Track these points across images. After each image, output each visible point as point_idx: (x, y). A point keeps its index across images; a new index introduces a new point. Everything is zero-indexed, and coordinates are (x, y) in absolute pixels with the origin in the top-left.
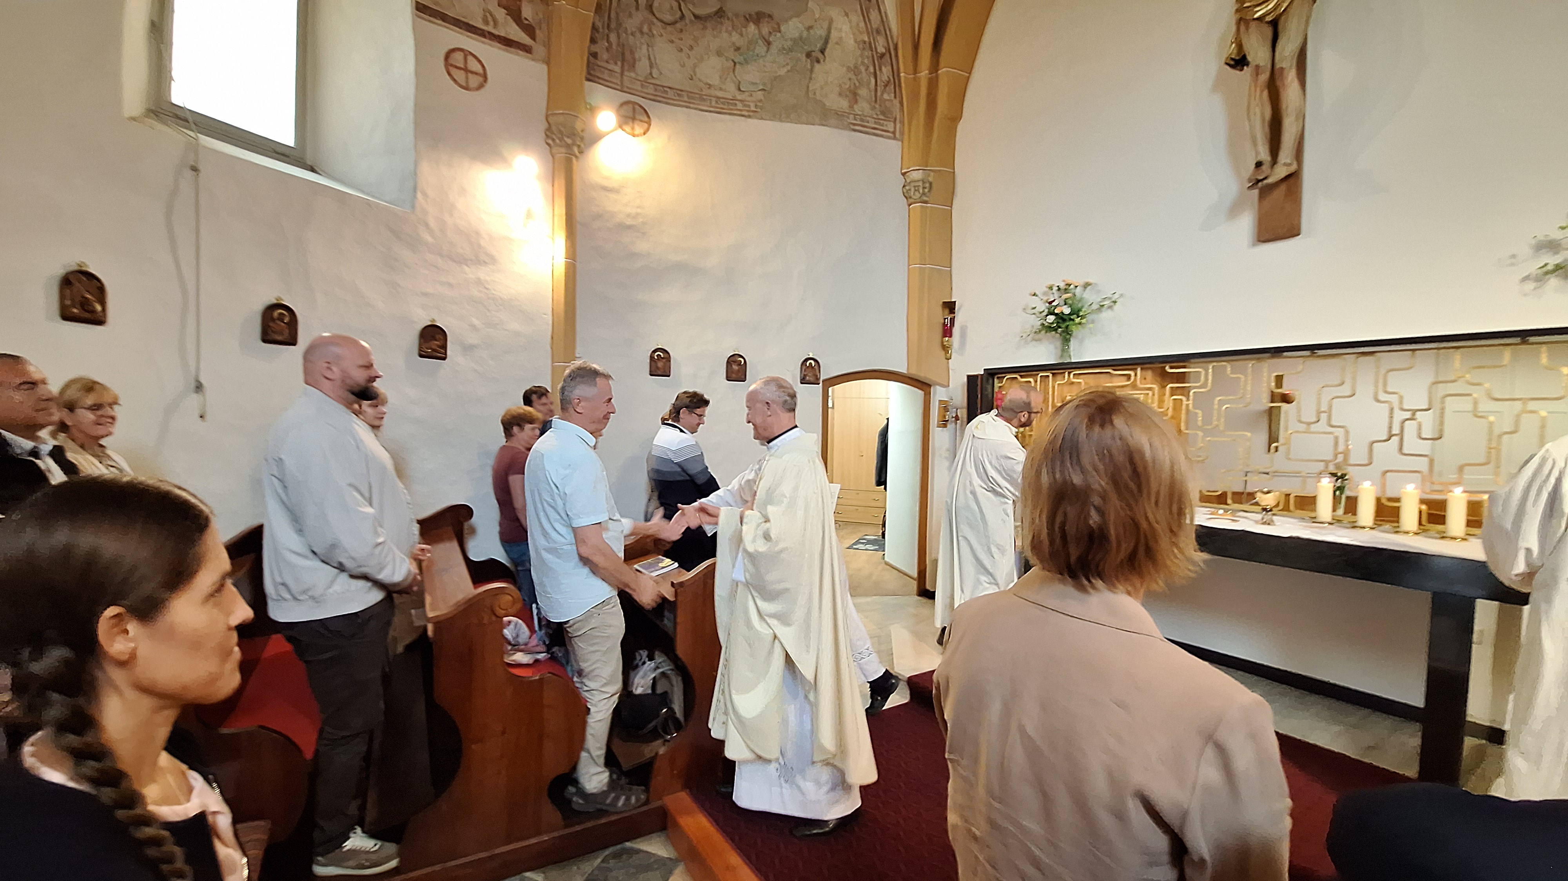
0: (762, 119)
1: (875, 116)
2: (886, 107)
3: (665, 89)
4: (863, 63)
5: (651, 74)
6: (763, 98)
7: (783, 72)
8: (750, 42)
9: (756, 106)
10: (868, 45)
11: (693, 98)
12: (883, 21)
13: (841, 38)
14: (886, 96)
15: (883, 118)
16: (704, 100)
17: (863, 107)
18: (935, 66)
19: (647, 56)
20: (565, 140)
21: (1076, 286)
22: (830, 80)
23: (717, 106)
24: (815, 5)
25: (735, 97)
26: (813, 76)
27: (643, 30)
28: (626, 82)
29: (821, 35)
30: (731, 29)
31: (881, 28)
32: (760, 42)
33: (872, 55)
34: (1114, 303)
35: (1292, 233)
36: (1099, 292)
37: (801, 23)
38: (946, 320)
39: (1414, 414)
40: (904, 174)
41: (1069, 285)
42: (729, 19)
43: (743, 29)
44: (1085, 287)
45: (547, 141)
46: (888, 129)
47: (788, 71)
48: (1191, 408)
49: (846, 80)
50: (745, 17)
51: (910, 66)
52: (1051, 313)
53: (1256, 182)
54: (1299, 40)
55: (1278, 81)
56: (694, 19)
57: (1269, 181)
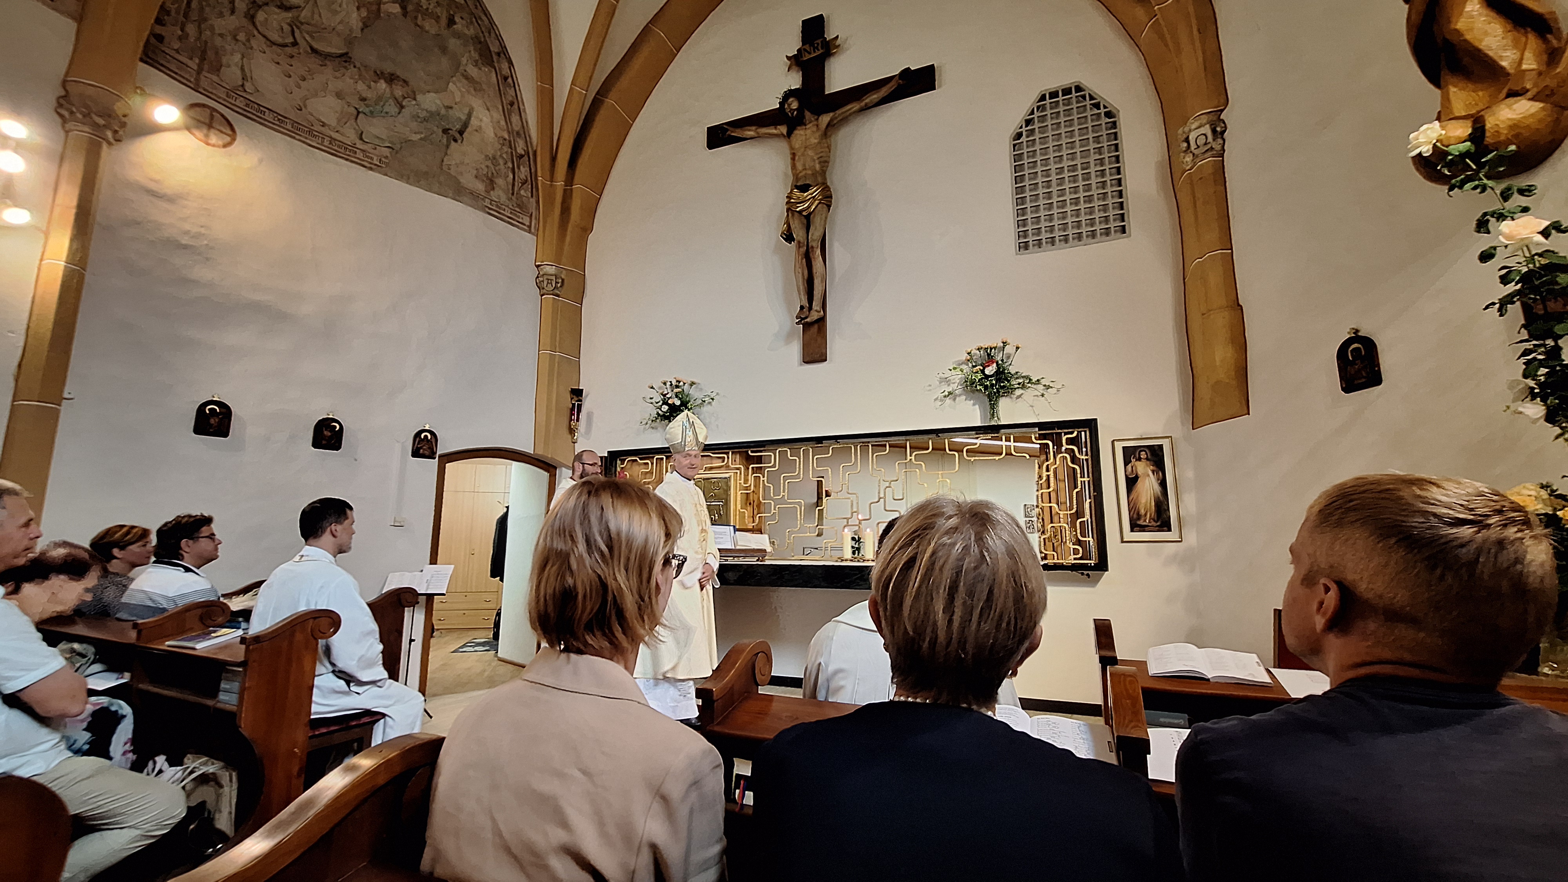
0: (386, 175)
1: (511, 207)
2: (522, 202)
3: (261, 108)
4: (501, 156)
5: (243, 85)
6: (389, 155)
7: (416, 137)
8: (380, 98)
9: (380, 160)
10: (507, 143)
11: (298, 128)
12: (523, 127)
13: (480, 127)
14: (522, 192)
15: (518, 210)
16: (315, 136)
17: (499, 195)
18: (570, 180)
19: (240, 65)
20: (91, 118)
21: (684, 384)
22: (466, 161)
23: (331, 146)
24: (456, 89)
25: (355, 144)
26: (449, 152)
27: (238, 37)
28: (204, 83)
29: (460, 119)
30: (357, 77)
31: (522, 132)
32: (391, 101)
33: (512, 153)
34: (713, 399)
35: (823, 359)
36: (701, 389)
37: (440, 99)
38: (574, 405)
39: (890, 483)
40: (538, 266)
41: (679, 382)
42: (355, 67)
43: (372, 83)
44: (692, 384)
45: (59, 110)
46: (525, 222)
47: (421, 139)
48: (766, 483)
49: (483, 166)
50: (375, 72)
51: (548, 174)
52: (664, 404)
53: (801, 319)
54: (822, 230)
55: (811, 255)
56: (310, 51)
57: (808, 320)
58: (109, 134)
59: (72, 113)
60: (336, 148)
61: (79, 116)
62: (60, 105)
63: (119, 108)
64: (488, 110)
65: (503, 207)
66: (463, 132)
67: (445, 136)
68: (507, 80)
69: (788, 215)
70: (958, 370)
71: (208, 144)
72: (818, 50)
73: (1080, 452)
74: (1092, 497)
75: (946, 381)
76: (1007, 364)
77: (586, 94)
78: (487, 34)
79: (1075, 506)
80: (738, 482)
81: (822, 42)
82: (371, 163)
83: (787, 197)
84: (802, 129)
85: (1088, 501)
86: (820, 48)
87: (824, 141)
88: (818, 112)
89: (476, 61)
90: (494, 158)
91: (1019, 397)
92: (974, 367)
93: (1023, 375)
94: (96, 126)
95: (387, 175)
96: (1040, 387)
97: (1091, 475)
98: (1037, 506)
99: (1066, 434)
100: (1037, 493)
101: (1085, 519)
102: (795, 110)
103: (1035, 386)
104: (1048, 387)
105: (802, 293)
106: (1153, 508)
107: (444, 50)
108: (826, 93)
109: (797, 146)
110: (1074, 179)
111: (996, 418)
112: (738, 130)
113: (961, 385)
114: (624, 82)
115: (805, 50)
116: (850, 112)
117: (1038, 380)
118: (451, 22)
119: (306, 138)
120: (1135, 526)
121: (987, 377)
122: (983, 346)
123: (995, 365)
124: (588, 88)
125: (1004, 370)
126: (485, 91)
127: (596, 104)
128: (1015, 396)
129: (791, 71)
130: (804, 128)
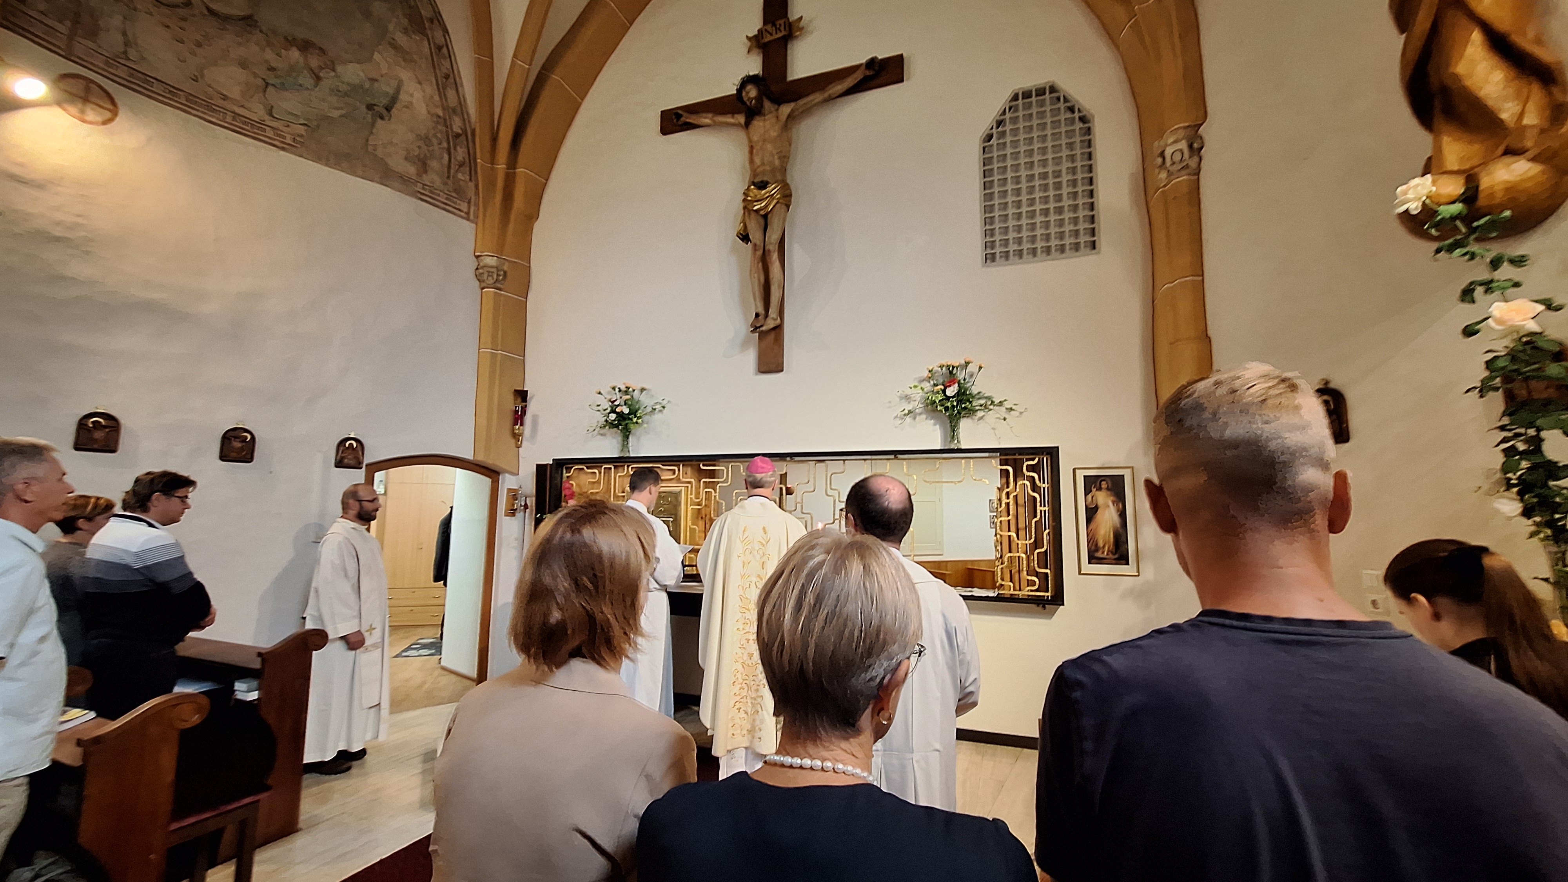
1: (447, 192)
2: (459, 186)
3: (150, 79)
4: (435, 135)
5: (125, 54)
6: (304, 134)
7: (335, 114)
8: (292, 69)
9: (294, 139)
10: (441, 120)
11: (197, 104)
12: (460, 103)
13: (411, 103)
14: (460, 176)
15: (455, 195)
16: (214, 111)
17: (433, 178)
18: (512, 163)
19: (121, 30)
21: (634, 390)
22: (395, 141)
23: (234, 122)
24: (382, 60)
26: (374, 131)
28: (77, 50)
29: (387, 93)
30: (263, 43)
31: (459, 109)
32: (305, 73)
33: (447, 132)
34: (664, 407)
35: (779, 369)
36: (652, 395)
37: (363, 71)
38: (517, 408)
40: (477, 257)
41: (629, 388)
42: (261, 31)
43: (283, 51)
44: (643, 389)
46: (462, 208)
47: (342, 116)
48: (717, 499)
49: (414, 147)
50: (286, 38)
51: (488, 155)
52: (613, 411)
53: (756, 327)
54: (780, 233)
55: (768, 258)
56: (206, 12)
57: (764, 328)
60: (241, 125)
64: (420, 83)
65: (438, 192)
66: (392, 108)
67: (370, 112)
68: (442, 49)
69: (744, 213)
70: (919, 387)
71: (83, 121)
72: (781, 31)
73: (1041, 479)
74: (1051, 528)
75: (907, 398)
76: (969, 383)
77: (529, 69)
79: (1034, 536)
80: (689, 496)
81: (785, 23)
82: (283, 142)
83: (744, 194)
84: (761, 120)
85: (1047, 531)
86: (782, 28)
87: (784, 134)
88: (779, 101)
89: (405, 28)
90: (427, 138)
91: (981, 418)
92: (935, 385)
93: (986, 395)
95: (302, 156)
96: (1003, 409)
97: (1050, 504)
98: (996, 536)
99: (1027, 460)
101: (1043, 550)
102: (753, 98)
103: (998, 408)
104: (1011, 409)
105: (758, 300)
106: (1111, 539)
107: (368, 15)
108: (789, 79)
109: (755, 138)
111: (956, 441)
112: (692, 116)
113: (922, 404)
114: (571, 57)
115: (766, 30)
116: (813, 102)
117: (1001, 402)
119: (205, 113)
120: (1092, 558)
121: (948, 398)
122: (945, 364)
123: (956, 385)
124: (532, 60)
125: (966, 390)
126: (415, 62)
127: (541, 80)
128: (977, 417)
129: (751, 53)
130: (763, 118)
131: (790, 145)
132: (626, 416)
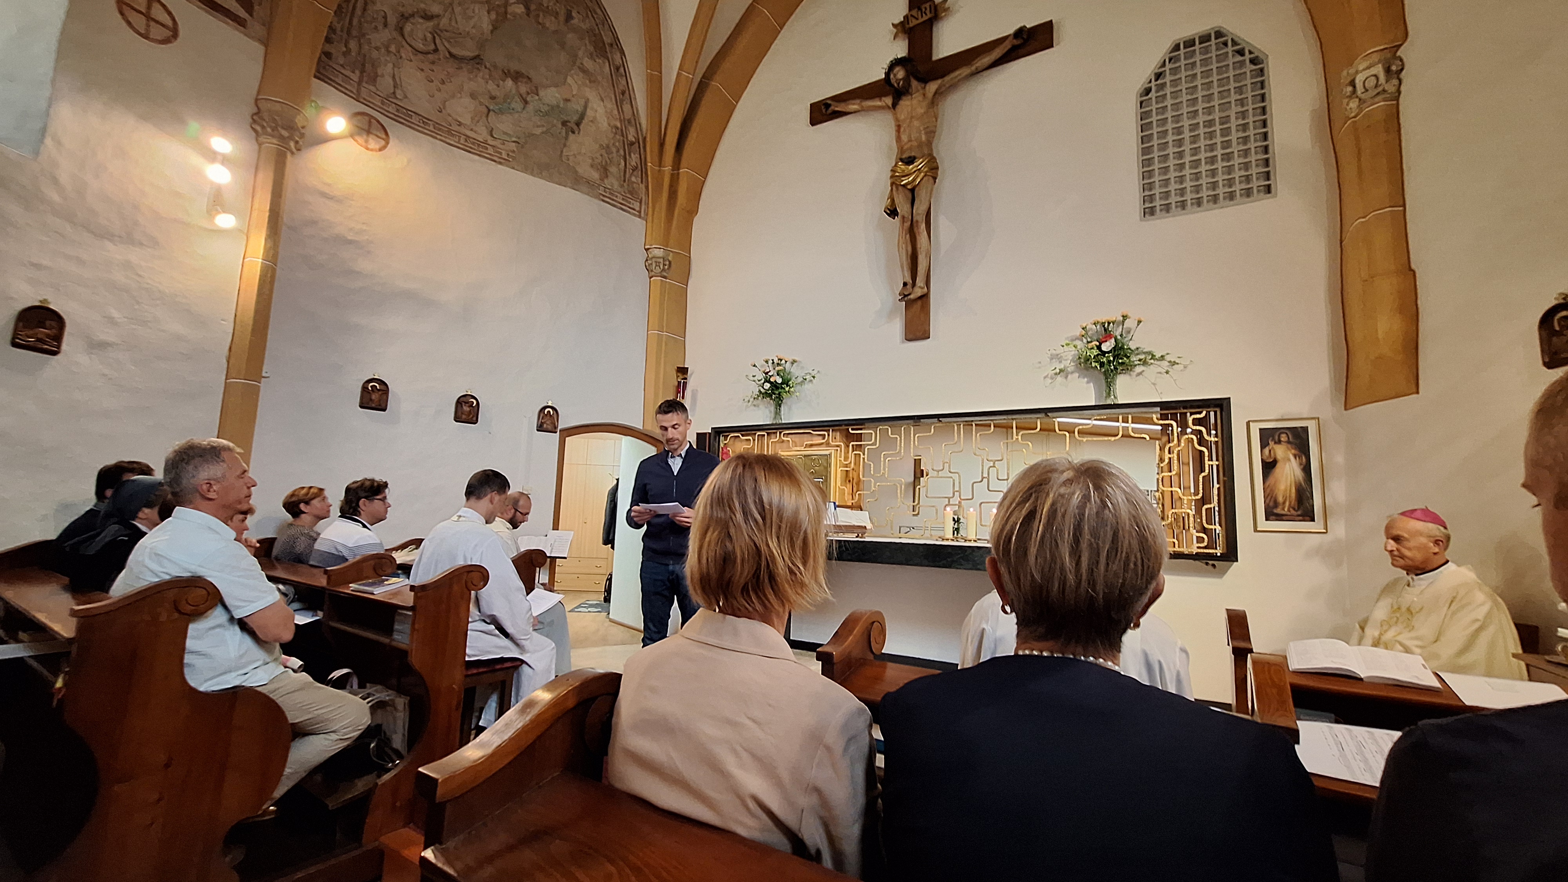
0: (513, 168)
1: (623, 193)
2: (634, 188)
3: (409, 113)
4: (614, 145)
5: (394, 93)
6: (515, 150)
7: (538, 131)
8: (506, 97)
9: (508, 155)
10: (619, 131)
11: (439, 130)
12: (634, 115)
13: (595, 118)
14: (633, 179)
15: (630, 197)
16: (453, 135)
17: (613, 182)
18: (677, 164)
19: (392, 75)
20: (278, 130)
21: (786, 362)
22: (583, 151)
23: (466, 144)
24: (574, 81)
25: (487, 141)
26: (568, 144)
27: (391, 49)
28: (364, 93)
29: (578, 111)
30: (488, 77)
31: (633, 121)
32: (517, 99)
33: (624, 141)
34: (814, 377)
35: (925, 335)
36: (802, 368)
37: (559, 93)
38: (679, 383)
39: (994, 463)
40: (647, 250)
41: (781, 360)
42: (486, 67)
43: (501, 82)
44: (792, 363)
45: (253, 126)
46: (635, 207)
47: (543, 133)
48: (866, 460)
49: (598, 155)
50: (503, 71)
51: (656, 159)
52: (767, 381)
53: (904, 296)
54: (927, 203)
55: (915, 229)
56: (448, 56)
57: (912, 297)
58: (292, 144)
59: (263, 127)
60: (471, 146)
61: (269, 130)
62: (254, 121)
63: (299, 121)
64: (602, 100)
65: (615, 193)
66: (581, 123)
67: (564, 128)
68: (620, 71)
69: (892, 189)
70: (1072, 346)
71: (367, 149)
72: (926, 14)
73: (1209, 434)
74: (1221, 482)
75: (1058, 357)
76: (1126, 339)
77: (693, 77)
78: (600, 26)
79: (1201, 491)
80: (838, 459)
81: (930, 6)
82: (500, 158)
83: (892, 170)
84: (908, 100)
85: (1216, 486)
86: (928, 12)
87: (931, 110)
88: (925, 79)
89: (591, 54)
90: (608, 146)
91: (1140, 374)
92: (1088, 342)
93: (1144, 351)
94: (282, 138)
96: (1165, 364)
97: (1220, 459)
98: (1158, 491)
99: (1192, 414)
100: (1158, 476)
101: (1212, 506)
102: (901, 80)
103: (1158, 363)
104: (1173, 363)
105: (905, 270)
106: (1293, 495)
107: (563, 45)
108: (935, 58)
109: (902, 117)
110: (1211, 135)
111: (1112, 397)
112: (843, 104)
113: (1074, 362)
114: (729, 64)
115: (912, 16)
116: (959, 78)
117: (1162, 356)
118: (569, 17)
119: (446, 138)
120: (1270, 515)
121: (1104, 353)
122: (1101, 321)
123: (1113, 340)
124: (694, 72)
125: (1123, 345)
126: (599, 82)
127: (702, 87)
128: (1135, 373)
129: (897, 40)
130: (910, 97)
131: (936, 121)
132: (780, 386)
